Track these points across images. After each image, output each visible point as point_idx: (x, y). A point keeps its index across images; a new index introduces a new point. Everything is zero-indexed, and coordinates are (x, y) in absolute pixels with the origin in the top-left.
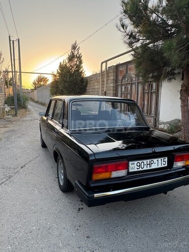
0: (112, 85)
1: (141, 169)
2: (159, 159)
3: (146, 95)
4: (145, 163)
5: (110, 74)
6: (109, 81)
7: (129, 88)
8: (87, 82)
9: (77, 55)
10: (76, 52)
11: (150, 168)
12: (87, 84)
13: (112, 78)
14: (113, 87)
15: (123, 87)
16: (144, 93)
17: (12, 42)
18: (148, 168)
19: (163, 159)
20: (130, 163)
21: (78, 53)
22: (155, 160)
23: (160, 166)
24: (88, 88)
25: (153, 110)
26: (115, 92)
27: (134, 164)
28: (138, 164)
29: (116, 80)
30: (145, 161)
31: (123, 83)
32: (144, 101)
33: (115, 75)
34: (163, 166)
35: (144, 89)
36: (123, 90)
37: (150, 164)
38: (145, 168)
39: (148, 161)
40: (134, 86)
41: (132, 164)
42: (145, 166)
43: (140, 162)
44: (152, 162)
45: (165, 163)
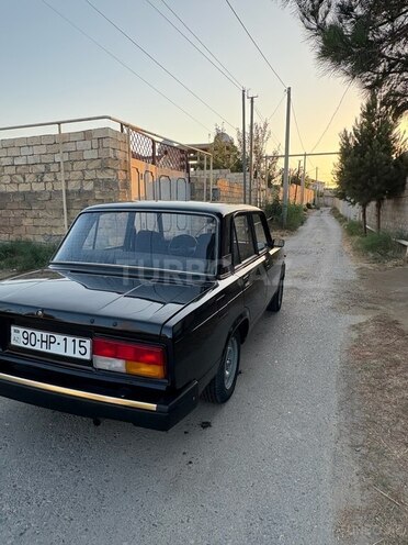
1: (29, 346)
2: (70, 339)
4: (39, 338)
11: (48, 351)
18: (44, 349)
19: (77, 340)
22: (60, 338)
23: (70, 353)
27: (18, 332)
28: (26, 335)
30: (38, 333)
34: (77, 355)
37: (49, 343)
38: (37, 348)
39: (45, 334)
41: (15, 330)
42: (38, 344)
43: (29, 331)
44: (52, 340)
45: (83, 351)
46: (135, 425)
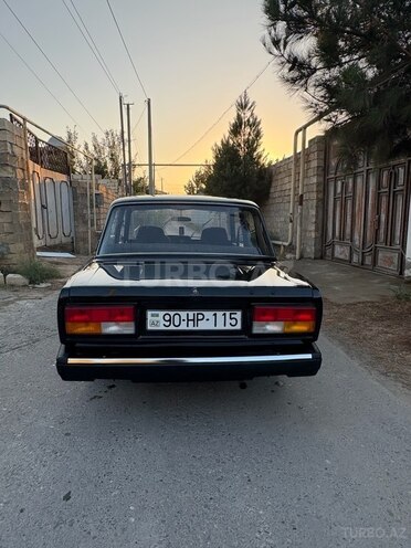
0: (315, 180)
1: (172, 328)
2: (220, 313)
3: (384, 199)
4: (184, 318)
5: (312, 156)
6: (311, 173)
7: (351, 185)
8: (271, 177)
9: (248, 120)
10: (248, 114)
11: (196, 328)
12: (270, 182)
13: (314, 164)
14: (318, 184)
15: (339, 183)
16: (378, 196)
17: (124, 107)
18: (191, 327)
19: (228, 313)
20: (149, 313)
21: (252, 114)
22: (209, 314)
23: (220, 327)
24: (272, 190)
25: (398, 233)
26: (321, 196)
27: (157, 315)
28: (167, 318)
29: (324, 170)
30: (183, 314)
31: (338, 174)
32: (378, 213)
33: (322, 157)
34: (228, 327)
35: (379, 185)
36: (339, 190)
37: (196, 321)
38: (183, 327)
39: (191, 314)
40: (359, 180)
41: (153, 315)
43: (172, 313)
44: (200, 317)
45: (233, 322)
46: (289, 376)
